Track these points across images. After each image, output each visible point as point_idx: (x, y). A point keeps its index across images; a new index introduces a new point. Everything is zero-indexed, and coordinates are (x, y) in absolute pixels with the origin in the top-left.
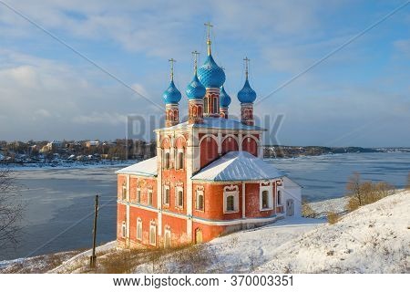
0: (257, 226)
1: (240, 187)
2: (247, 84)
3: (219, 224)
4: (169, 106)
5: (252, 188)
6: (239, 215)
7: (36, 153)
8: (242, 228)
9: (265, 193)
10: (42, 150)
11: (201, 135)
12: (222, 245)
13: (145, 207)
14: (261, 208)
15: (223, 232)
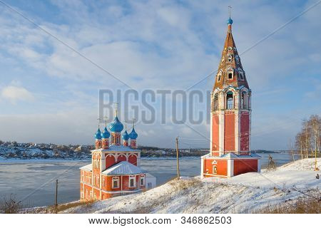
0: (127, 194)
1: (120, 177)
2: (133, 130)
3: (110, 193)
4: (97, 140)
5: (126, 178)
6: (120, 189)
7: (72, 152)
8: (121, 195)
9: (132, 180)
10: (76, 150)
11: (106, 154)
12: (106, 201)
13: (89, 184)
14: (129, 186)
15: (112, 196)
